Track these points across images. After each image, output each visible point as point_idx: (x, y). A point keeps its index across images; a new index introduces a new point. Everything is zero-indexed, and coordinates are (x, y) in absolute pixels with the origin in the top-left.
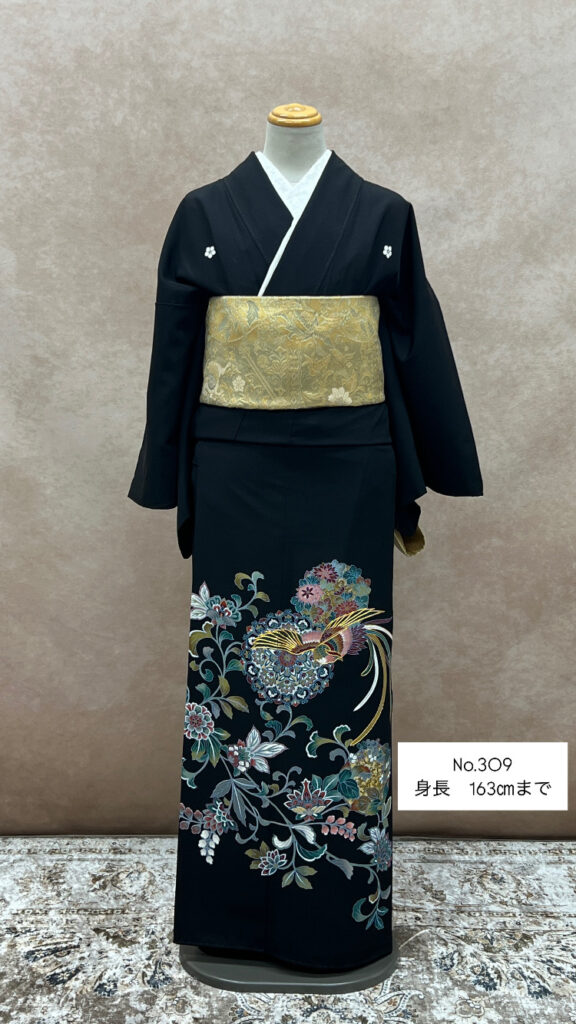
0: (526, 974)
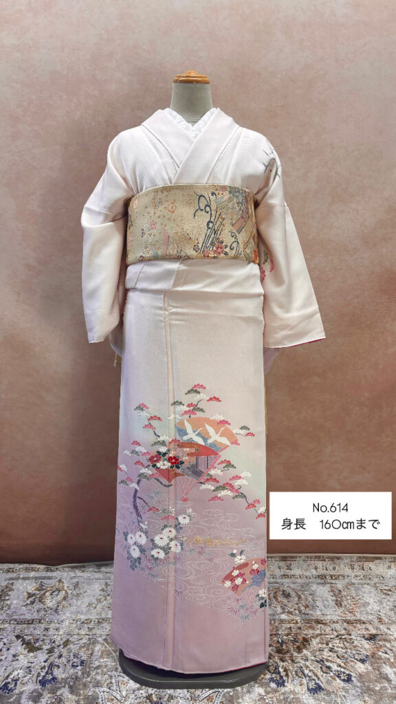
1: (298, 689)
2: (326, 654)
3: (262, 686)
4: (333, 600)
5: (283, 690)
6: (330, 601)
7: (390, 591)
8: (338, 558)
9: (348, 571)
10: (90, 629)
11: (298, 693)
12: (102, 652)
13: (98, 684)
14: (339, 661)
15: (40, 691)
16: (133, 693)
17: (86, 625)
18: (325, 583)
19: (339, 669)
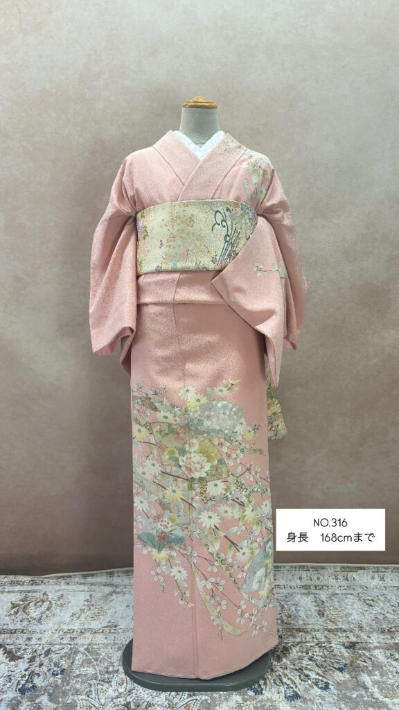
0: (285, 680)
1: (275, 697)
2: (305, 662)
3: (240, 694)
4: (315, 610)
5: (260, 697)
6: (313, 611)
7: (373, 600)
8: (323, 568)
9: (332, 581)
10: (72, 639)
11: (275, 701)
12: (83, 661)
13: (77, 692)
14: (317, 669)
15: (19, 698)
16: (112, 701)
17: (68, 635)
18: (309, 594)
19: (317, 677)
